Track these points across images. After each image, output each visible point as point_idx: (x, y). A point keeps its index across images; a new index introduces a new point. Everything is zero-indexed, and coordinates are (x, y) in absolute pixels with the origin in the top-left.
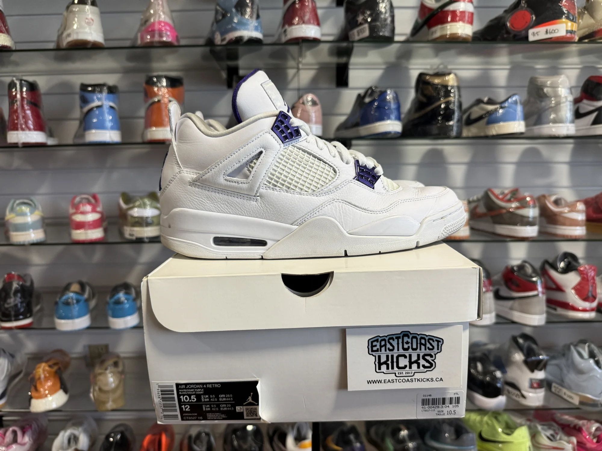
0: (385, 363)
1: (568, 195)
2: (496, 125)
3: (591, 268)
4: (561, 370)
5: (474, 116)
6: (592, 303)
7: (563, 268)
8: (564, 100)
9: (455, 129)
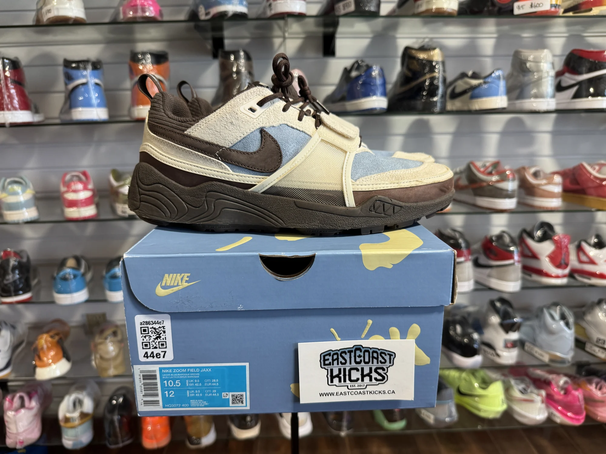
0: (338, 376)
2: (479, 100)
3: (564, 237)
4: (534, 330)
5: (458, 90)
6: (565, 270)
7: (539, 237)
8: (546, 75)
9: (439, 105)
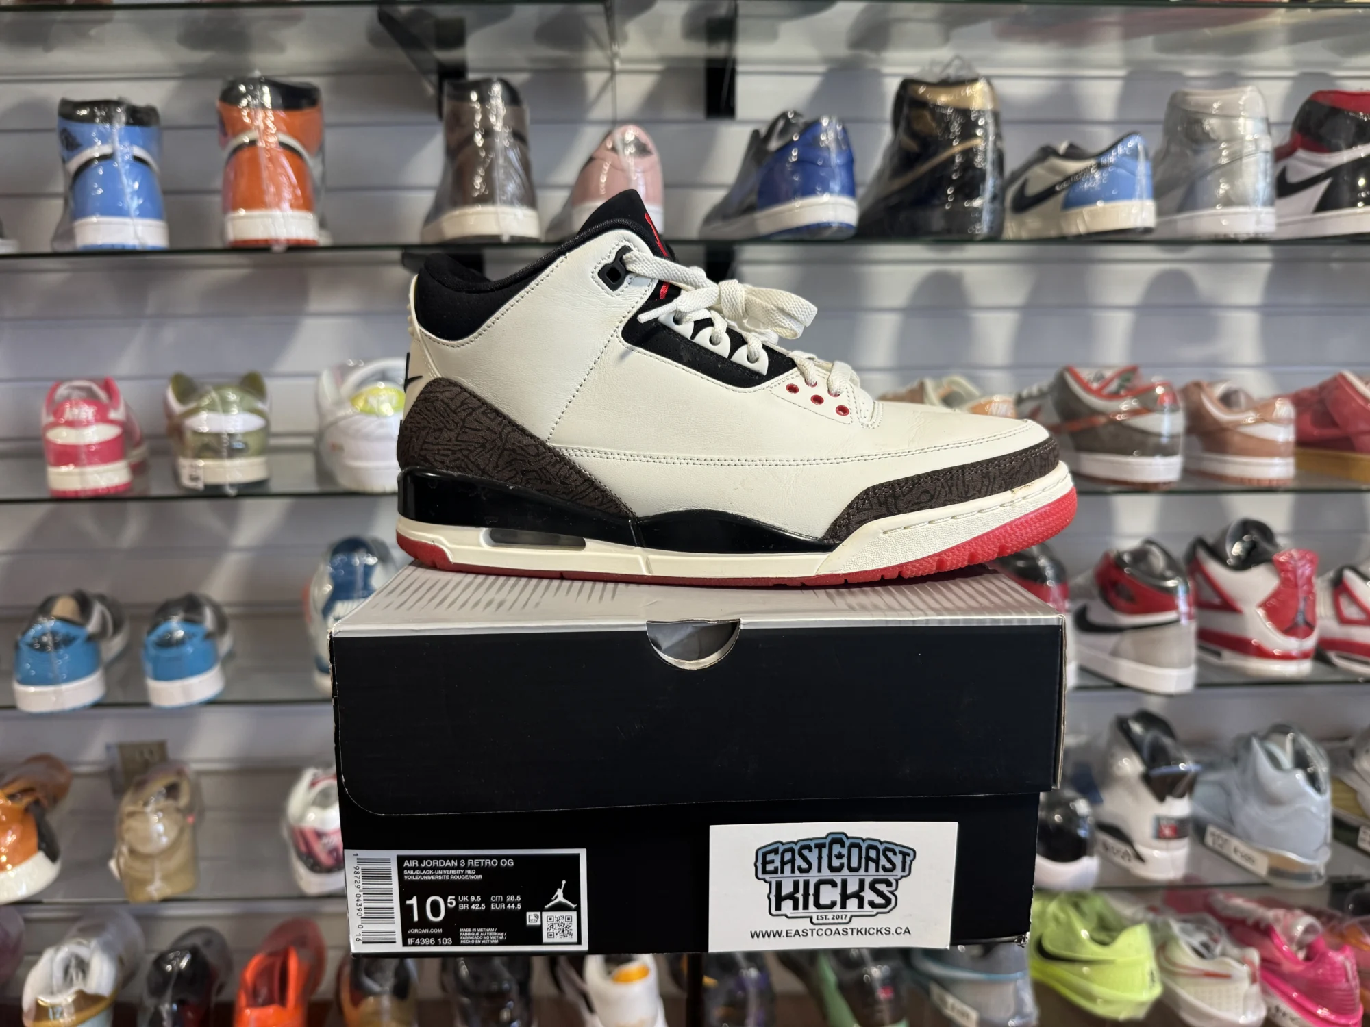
1: (1254, 384)
2: (1086, 210)
3: (1302, 558)
4: (1228, 794)
5: (1033, 189)
6: (1303, 640)
7: (1238, 558)
8: (1250, 148)
9: (986, 217)
